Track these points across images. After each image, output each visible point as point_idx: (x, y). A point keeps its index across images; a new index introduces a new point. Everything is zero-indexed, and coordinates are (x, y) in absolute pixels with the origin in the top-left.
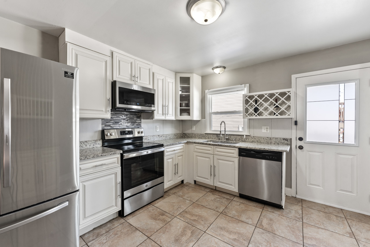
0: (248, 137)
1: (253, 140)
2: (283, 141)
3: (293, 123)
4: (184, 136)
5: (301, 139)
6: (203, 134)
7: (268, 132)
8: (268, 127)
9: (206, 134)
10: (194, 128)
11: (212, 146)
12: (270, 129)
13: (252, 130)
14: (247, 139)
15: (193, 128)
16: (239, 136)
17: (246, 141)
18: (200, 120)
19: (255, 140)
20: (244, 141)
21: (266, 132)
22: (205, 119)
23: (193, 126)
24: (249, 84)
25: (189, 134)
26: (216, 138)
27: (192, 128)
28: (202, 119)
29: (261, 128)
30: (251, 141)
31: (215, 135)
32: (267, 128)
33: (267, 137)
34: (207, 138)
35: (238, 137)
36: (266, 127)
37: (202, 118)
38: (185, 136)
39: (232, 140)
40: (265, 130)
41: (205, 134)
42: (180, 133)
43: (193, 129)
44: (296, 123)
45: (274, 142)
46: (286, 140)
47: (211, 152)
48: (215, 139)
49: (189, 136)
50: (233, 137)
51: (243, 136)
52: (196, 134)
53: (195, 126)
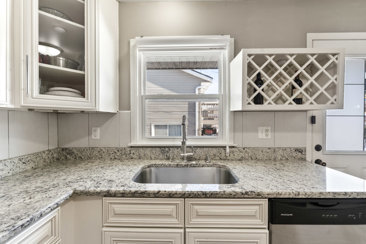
0: (233, 149)
1: (242, 154)
2: (294, 154)
3: (309, 120)
4: (63, 158)
5: (318, 148)
6: (125, 148)
7: (269, 137)
8: (269, 128)
9: (131, 147)
10: (97, 134)
11: (179, 201)
12: (271, 131)
13: (239, 135)
14: (232, 155)
15: (93, 133)
16: (214, 149)
17: (229, 158)
18: (115, 114)
19: (247, 155)
20: (225, 158)
21: (266, 137)
22: (129, 109)
23: (93, 129)
24: (235, 40)
25: (81, 150)
26: (161, 156)
27: (89, 134)
28: (119, 110)
29: (256, 131)
30: (239, 158)
31: (158, 149)
32: (267, 131)
33: (269, 149)
34: (135, 157)
35: (212, 152)
36: (266, 128)
37: (120, 108)
38: (66, 158)
39: (198, 158)
40: (264, 134)
41: (129, 149)
42: (51, 148)
43: (93, 137)
44: (313, 120)
45: (279, 157)
46: (299, 152)
47: (175, 221)
48: (156, 159)
49: (80, 155)
50: (201, 151)
51: (224, 147)
52: (104, 150)
53: (99, 130)
